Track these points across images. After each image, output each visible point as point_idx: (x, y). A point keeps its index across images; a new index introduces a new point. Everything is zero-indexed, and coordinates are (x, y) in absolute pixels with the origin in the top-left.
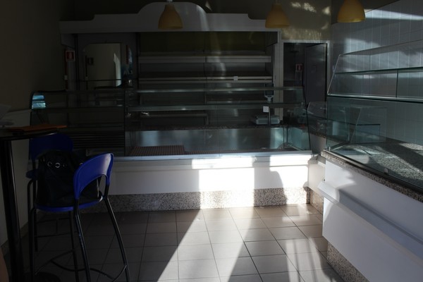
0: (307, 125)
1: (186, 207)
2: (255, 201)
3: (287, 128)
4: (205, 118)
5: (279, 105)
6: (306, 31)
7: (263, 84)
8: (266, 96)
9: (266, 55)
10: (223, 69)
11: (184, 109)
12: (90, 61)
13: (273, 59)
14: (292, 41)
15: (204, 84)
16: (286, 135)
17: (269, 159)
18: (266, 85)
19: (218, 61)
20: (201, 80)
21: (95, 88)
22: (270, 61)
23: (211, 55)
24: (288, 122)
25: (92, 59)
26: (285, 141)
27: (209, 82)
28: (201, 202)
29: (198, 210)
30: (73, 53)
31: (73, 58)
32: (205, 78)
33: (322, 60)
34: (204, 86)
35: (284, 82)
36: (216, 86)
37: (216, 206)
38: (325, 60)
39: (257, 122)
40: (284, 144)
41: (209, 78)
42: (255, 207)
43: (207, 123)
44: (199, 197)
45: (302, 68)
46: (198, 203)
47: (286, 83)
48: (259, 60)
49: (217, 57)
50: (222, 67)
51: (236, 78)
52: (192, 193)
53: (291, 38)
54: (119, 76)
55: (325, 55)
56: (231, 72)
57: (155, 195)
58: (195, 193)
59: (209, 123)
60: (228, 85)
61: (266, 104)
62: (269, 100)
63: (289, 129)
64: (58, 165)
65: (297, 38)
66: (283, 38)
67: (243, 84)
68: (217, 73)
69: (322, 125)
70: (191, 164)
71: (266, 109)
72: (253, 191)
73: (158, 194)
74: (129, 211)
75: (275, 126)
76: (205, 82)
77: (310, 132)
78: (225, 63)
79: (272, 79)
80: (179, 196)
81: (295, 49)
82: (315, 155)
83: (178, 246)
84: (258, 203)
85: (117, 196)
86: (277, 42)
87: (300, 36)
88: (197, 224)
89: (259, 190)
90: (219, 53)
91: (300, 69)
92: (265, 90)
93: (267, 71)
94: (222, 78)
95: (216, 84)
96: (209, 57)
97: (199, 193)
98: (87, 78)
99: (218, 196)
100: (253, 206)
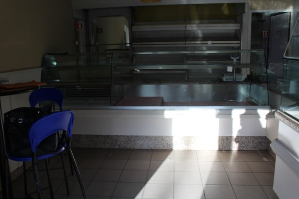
0: (267, 82)
1: (161, 147)
2: (219, 146)
3: (250, 84)
4: (184, 74)
5: (246, 65)
6: (272, 2)
7: (230, 47)
8: (232, 58)
9: (236, 23)
10: (201, 35)
11: (161, 68)
12: (99, 30)
13: (241, 27)
14: (259, 11)
15: (185, 47)
16: (249, 91)
17: (231, 112)
18: (233, 48)
19: (195, 28)
20: (181, 44)
21: (106, 50)
22: (239, 28)
23: (190, 24)
24: (251, 80)
25: (101, 29)
26: (249, 95)
27: (187, 45)
28: (174, 144)
29: (171, 150)
30: (81, 24)
31: (82, 28)
32: (184, 43)
33: (286, 26)
34: (185, 49)
35: (251, 45)
36: (195, 49)
37: (186, 148)
38: (288, 27)
39: (224, 79)
40: (247, 98)
41: (187, 42)
42: (219, 150)
43: (186, 79)
44: (172, 140)
45: (269, 34)
46: (170, 145)
47: (253, 47)
48: (231, 27)
49: (194, 25)
50: (200, 34)
51: (210, 43)
52: (166, 137)
53: (259, 8)
54: (128, 41)
55: (288, 23)
56: (206, 38)
57: (136, 136)
58: (169, 137)
59: (188, 78)
60: (204, 48)
61: (230, 65)
62: (235, 60)
63: (252, 86)
64: (21, 121)
65: (264, 8)
66: (251, 9)
67: (215, 47)
68: (195, 38)
69: (281, 83)
70: (163, 114)
71: (230, 69)
72: (218, 137)
73: (139, 136)
74: (117, 148)
75: (240, 83)
76: (184, 46)
77: (269, 89)
78: (202, 30)
79: (240, 43)
80: (156, 138)
81: (263, 19)
82: (273, 111)
83: (146, 183)
84: (221, 147)
85: (107, 136)
86: (244, 12)
87: (266, 7)
88: (168, 163)
89: (222, 137)
90: (197, 22)
91: (266, 34)
92: (231, 52)
93: (236, 36)
94: (198, 42)
95: (194, 47)
96: (188, 25)
97: (172, 136)
98: (97, 43)
99: (188, 140)
100: (218, 149)
